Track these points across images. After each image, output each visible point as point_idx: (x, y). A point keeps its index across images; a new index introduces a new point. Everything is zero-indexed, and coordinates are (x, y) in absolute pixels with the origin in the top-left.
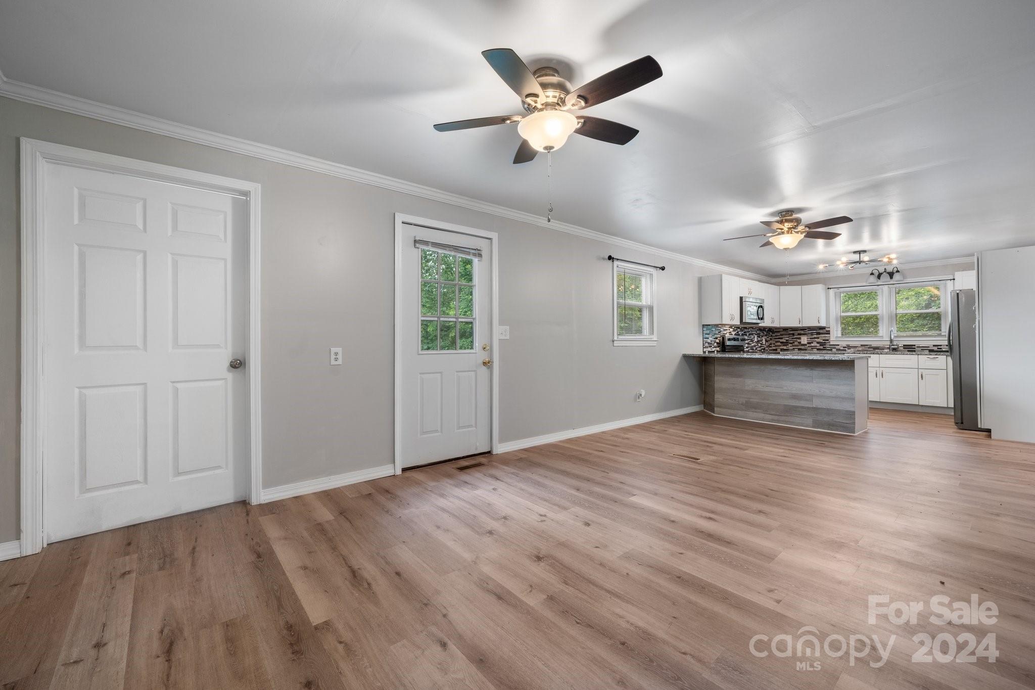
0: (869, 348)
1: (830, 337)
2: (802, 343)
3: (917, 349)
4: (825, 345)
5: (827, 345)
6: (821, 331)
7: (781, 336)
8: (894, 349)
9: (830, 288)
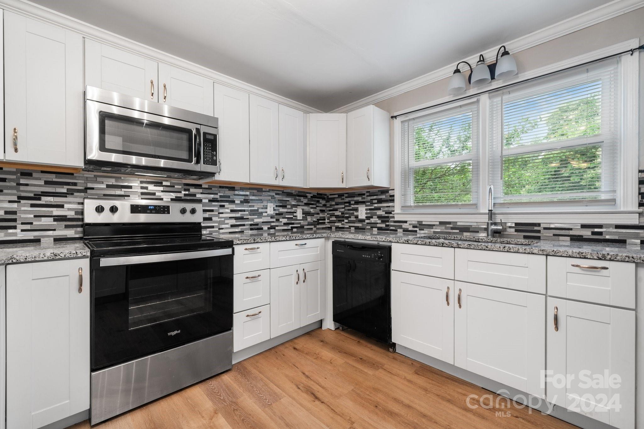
0: (452, 228)
1: (394, 207)
2: (359, 218)
3: (544, 233)
4: (388, 221)
5: (392, 221)
6: (383, 197)
7: (336, 207)
8: (496, 233)
9: (395, 117)
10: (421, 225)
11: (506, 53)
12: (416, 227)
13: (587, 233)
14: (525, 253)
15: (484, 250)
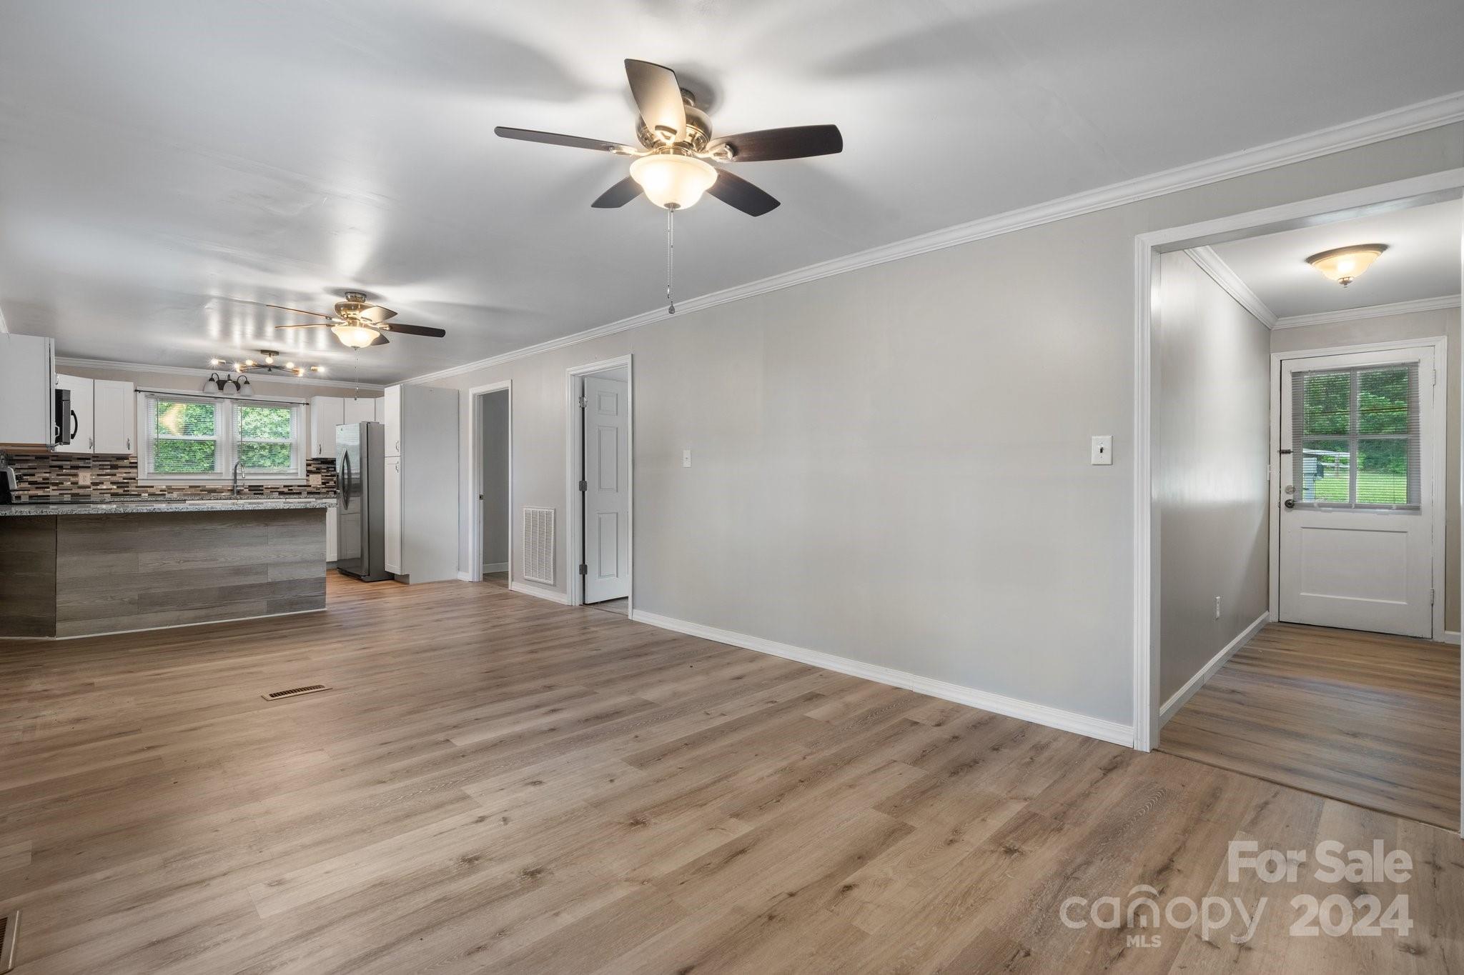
0: (201, 491)
1: (136, 473)
2: (80, 483)
3: (265, 491)
5: (132, 487)
6: (121, 463)
9: (140, 391)
10: (170, 490)
11: (247, 382)
12: (165, 491)
13: (286, 490)
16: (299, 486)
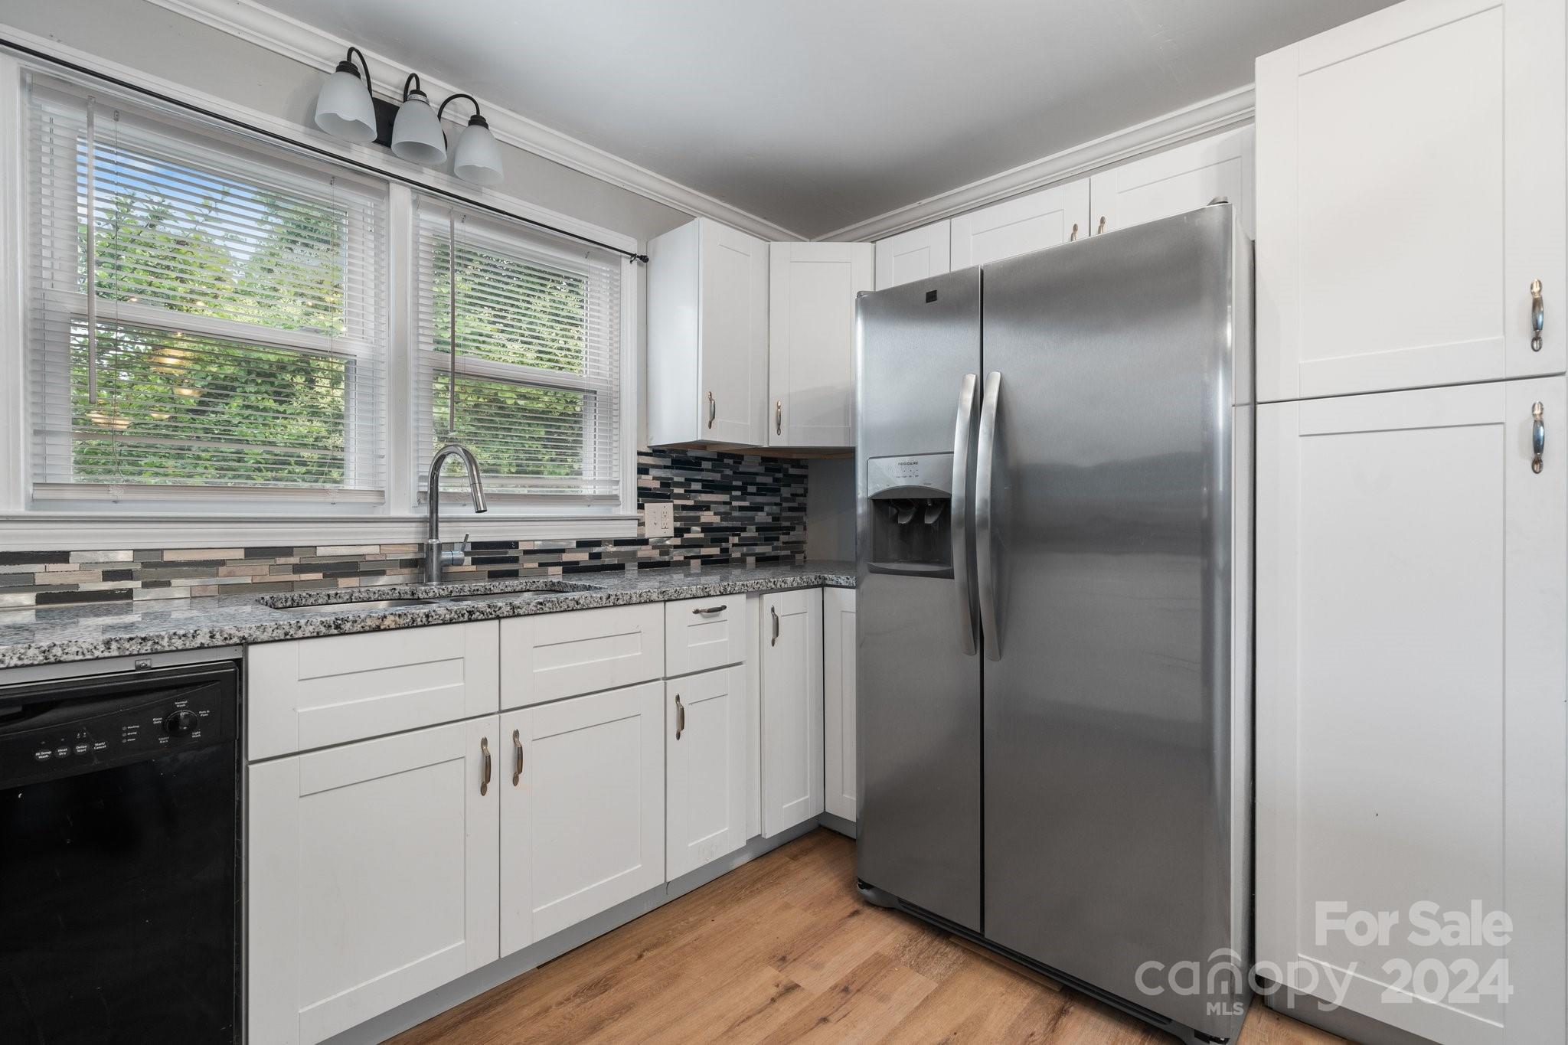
3: (524, 563)
11: (480, 121)
12: (127, 575)
13: (583, 557)
14: (640, 603)
15: (573, 610)
16: (618, 542)
